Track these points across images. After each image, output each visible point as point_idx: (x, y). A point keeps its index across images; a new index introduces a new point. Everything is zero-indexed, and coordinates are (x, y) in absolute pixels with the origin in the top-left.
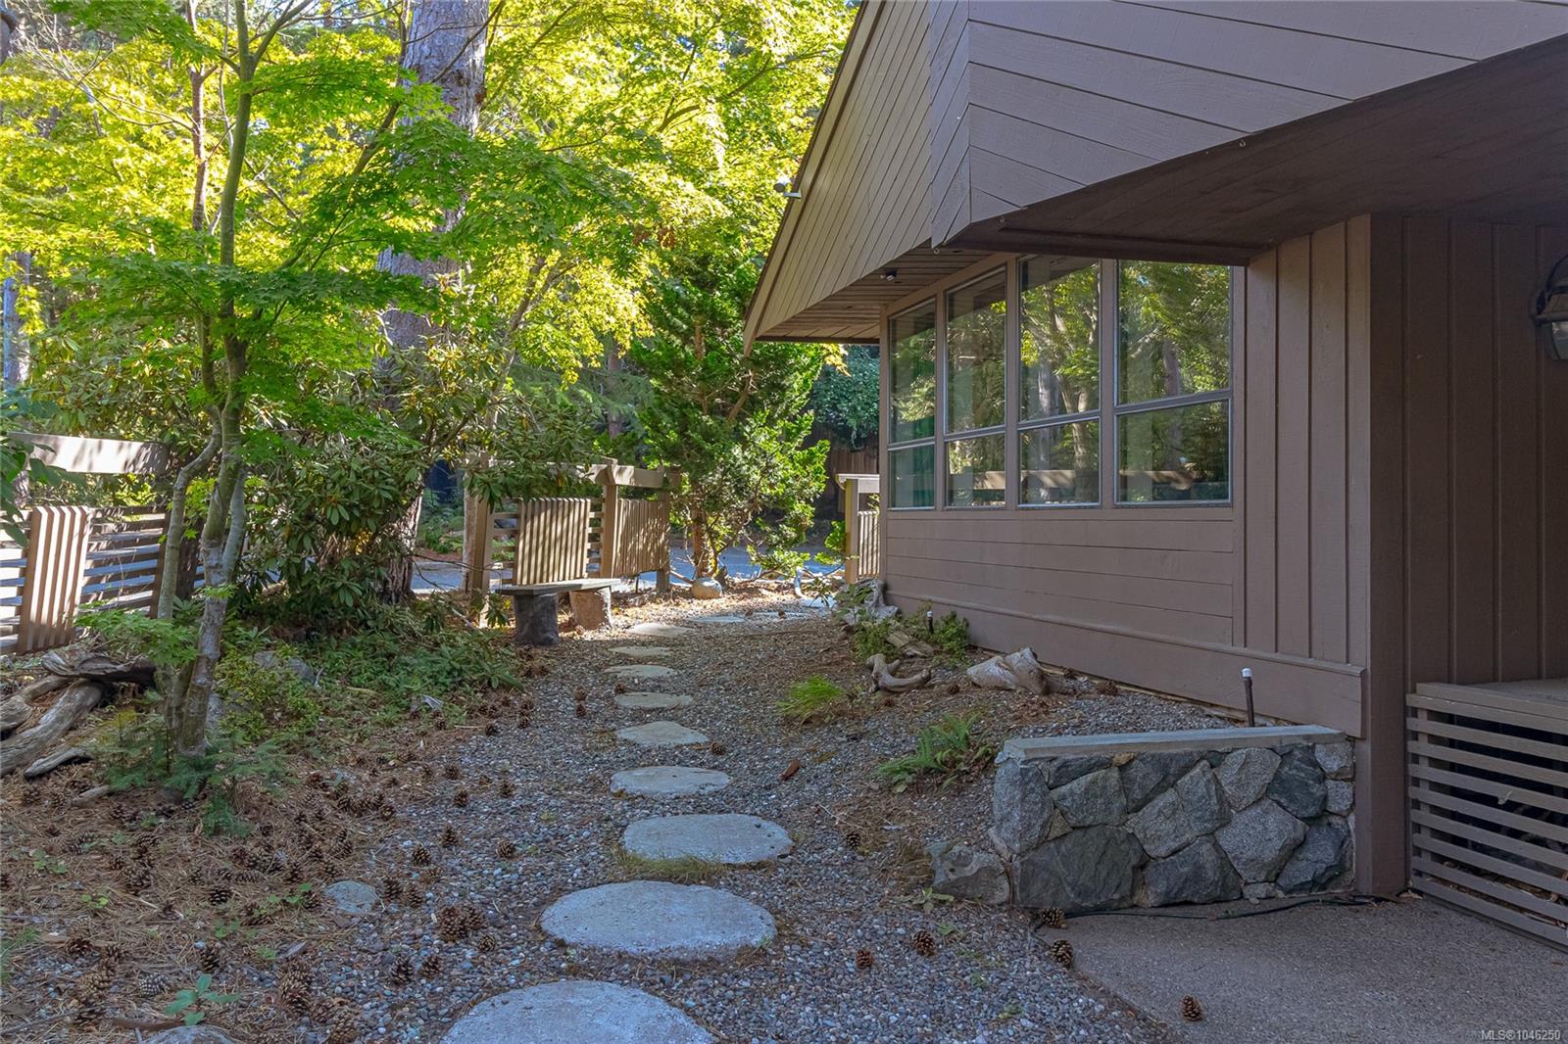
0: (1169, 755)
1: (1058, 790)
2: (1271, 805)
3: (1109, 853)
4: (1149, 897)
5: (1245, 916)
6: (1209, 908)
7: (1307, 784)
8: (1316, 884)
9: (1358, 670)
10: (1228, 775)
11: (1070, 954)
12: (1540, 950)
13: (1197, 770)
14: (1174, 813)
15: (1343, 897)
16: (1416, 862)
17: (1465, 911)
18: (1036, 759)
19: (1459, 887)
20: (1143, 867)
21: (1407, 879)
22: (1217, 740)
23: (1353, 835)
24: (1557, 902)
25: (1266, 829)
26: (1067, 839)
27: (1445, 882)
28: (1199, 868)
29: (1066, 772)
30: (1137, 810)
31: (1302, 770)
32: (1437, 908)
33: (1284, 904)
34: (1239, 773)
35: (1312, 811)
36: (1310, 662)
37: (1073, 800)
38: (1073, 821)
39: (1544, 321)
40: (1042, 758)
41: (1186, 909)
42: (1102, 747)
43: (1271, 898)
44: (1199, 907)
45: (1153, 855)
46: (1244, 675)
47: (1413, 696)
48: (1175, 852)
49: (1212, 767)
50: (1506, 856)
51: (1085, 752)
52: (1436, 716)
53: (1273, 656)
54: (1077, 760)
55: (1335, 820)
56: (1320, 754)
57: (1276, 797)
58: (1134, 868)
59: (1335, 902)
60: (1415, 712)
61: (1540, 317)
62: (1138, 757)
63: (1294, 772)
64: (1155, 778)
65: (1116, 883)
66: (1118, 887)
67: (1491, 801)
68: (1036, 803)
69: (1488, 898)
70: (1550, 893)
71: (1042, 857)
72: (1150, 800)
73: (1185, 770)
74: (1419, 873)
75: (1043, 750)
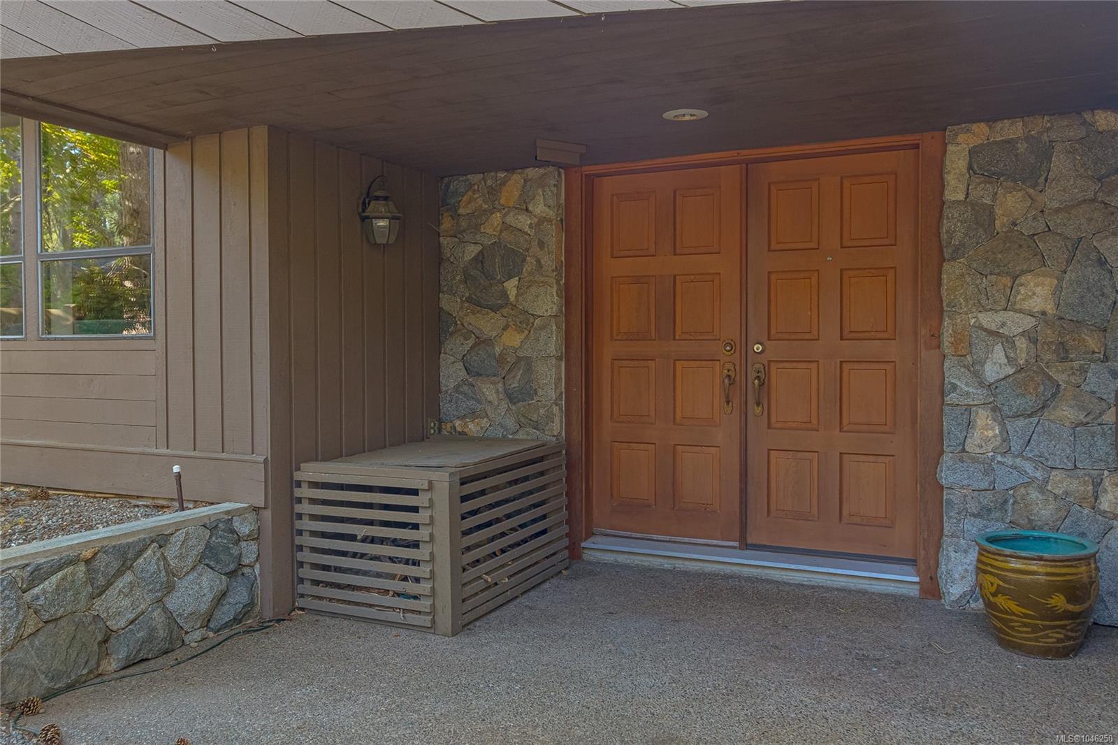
0: (127, 544)
1: (31, 592)
2: (204, 568)
3: (79, 636)
4: (111, 665)
5: (190, 659)
6: (160, 660)
7: (228, 548)
8: (237, 620)
9: (261, 459)
10: (172, 551)
11: (58, 734)
12: (384, 630)
13: (149, 552)
14: (131, 590)
15: (254, 624)
16: (301, 589)
17: (334, 615)
18: (9, 569)
19: (330, 600)
20: (105, 641)
21: (294, 602)
22: (163, 526)
23: (259, 579)
24: (393, 596)
25: (201, 587)
26: (40, 633)
27: (320, 598)
28: (152, 630)
29: (38, 575)
30: (100, 595)
31: (225, 538)
32: (316, 617)
33: (216, 641)
34: (180, 549)
35: (232, 567)
36: (224, 455)
37: (46, 598)
38: (46, 617)
39: (367, 217)
40: (15, 567)
41: (143, 666)
42: (71, 547)
43: (204, 639)
44: (153, 661)
45: (115, 628)
46: (175, 471)
47: (298, 473)
48: (132, 622)
49: (161, 547)
50: (357, 572)
51: (55, 554)
52: (315, 485)
53: (193, 454)
54: (48, 562)
55: (246, 570)
56: (236, 524)
57: (207, 561)
58: (100, 644)
59: (250, 630)
60: (299, 484)
61: (363, 214)
62: (103, 550)
63: (219, 540)
64: (116, 565)
65: (84, 660)
66: (86, 663)
67: (352, 538)
68: (11, 609)
69: (349, 603)
70: (389, 591)
71: (18, 654)
72: (111, 584)
73: (140, 553)
74: (302, 596)
75: (15, 559)
